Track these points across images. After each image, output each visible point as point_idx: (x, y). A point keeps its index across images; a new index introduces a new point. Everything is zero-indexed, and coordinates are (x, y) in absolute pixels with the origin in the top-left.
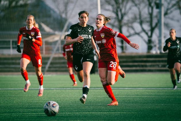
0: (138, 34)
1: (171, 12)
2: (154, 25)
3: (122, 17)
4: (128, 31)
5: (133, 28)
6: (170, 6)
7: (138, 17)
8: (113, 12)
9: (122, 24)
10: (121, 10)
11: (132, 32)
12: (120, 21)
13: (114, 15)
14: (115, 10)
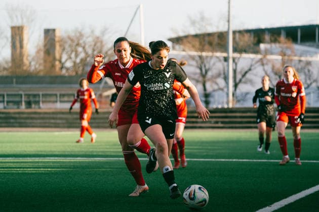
0: (222, 89)
1: (255, 68)
2: (238, 80)
3: (206, 72)
4: (211, 86)
5: (217, 84)
6: (254, 62)
7: (222, 72)
8: (198, 67)
9: (206, 79)
10: (205, 66)
11: (216, 87)
12: (204, 76)
13: (198, 71)
14: (199, 66)
